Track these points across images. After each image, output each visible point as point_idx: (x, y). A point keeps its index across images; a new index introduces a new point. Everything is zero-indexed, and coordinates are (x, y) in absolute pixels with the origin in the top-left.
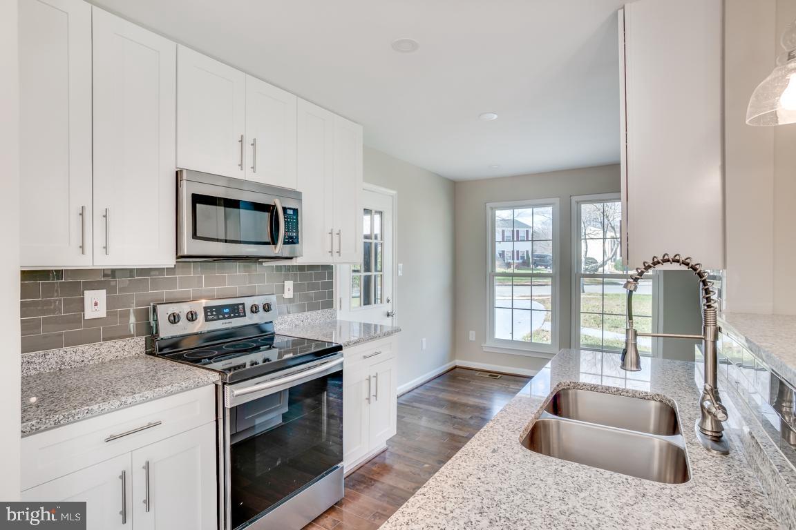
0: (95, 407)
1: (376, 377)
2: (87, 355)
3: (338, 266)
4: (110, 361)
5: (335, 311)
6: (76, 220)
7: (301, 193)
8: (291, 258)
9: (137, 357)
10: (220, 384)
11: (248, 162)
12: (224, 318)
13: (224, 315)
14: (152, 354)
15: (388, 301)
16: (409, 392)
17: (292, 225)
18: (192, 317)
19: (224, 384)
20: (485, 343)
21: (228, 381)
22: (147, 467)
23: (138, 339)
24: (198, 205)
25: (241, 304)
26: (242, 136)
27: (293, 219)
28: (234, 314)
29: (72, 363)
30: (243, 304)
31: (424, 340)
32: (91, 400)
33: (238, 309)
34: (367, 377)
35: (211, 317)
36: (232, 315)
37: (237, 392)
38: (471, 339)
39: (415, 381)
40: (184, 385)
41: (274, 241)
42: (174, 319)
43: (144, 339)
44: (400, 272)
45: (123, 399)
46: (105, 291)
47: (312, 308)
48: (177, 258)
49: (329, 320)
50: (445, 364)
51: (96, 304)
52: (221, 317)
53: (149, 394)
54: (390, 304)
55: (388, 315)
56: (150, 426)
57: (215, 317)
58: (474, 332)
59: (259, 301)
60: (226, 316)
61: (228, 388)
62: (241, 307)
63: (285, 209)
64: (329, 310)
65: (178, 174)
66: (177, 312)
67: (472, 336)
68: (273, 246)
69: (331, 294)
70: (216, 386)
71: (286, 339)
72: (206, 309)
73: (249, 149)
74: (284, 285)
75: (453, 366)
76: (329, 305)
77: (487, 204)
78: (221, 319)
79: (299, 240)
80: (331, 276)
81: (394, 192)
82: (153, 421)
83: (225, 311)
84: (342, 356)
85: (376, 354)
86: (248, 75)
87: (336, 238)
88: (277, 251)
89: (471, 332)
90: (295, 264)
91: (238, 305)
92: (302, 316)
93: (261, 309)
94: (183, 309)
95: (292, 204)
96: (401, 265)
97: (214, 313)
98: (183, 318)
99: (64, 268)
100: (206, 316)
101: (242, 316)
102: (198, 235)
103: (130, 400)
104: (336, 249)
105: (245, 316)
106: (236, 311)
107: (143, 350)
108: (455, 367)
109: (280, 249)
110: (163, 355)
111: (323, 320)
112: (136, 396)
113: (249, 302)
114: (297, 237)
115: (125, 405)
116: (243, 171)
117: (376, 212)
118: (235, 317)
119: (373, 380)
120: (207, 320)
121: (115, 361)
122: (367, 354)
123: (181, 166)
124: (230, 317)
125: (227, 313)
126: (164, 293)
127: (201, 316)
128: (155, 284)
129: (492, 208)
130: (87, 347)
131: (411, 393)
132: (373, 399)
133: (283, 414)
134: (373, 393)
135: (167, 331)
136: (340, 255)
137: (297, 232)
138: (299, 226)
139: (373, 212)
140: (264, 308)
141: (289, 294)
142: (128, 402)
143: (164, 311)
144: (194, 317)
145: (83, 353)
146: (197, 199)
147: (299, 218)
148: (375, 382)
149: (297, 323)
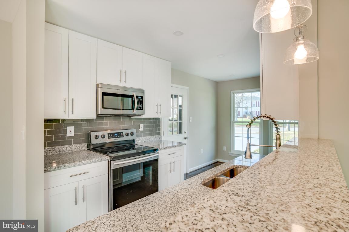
0: (67, 165)
1: (174, 162)
2: (67, 149)
3: (162, 118)
4: (75, 151)
5: (161, 136)
6: (63, 102)
7: (144, 90)
8: (141, 115)
9: (84, 151)
10: (109, 160)
11: (124, 80)
12: (115, 138)
13: (115, 136)
14: (89, 149)
15: (185, 133)
16: (195, 171)
17: (140, 103)
18: (103, 137)
19: (111, 160)
20: (230, 152)
21: (112, 160)
22: (84, 187)
23: (84, 144)
24: (104, 96)
25: (122, 132)
26: (121, 70)
27: (141, 100)
28: (119, 136)
29: (63, 151)
30: (123, 132)
31: (202, 149)
32: (66, 163)
33: (121, 134)
34: (170, 162)
35: (110, 137)
36: (118, 136)
37: (115, 164)
38: (224, 150)
39: (197, 167)
40: (97, 160)
41: (133, 109)
42: (97, 137)
43: (87, 144)
44: (190, 120)
45: (76, 163)
46: (74, 127)
47: (151, 134)
48: (97, 115)
49: (158, 140)
50: (212, 160)
51: (71, 131)
52: (114, 137)
53: (84, 162)
54: (186, 134)
55: (185, 139)
56: (85, 173)
57: (112, 137)
58: (225, 147)
59: (129, 131)
60: (116, 137)
61: (112, 162)
62: (122, 133)
63: (137, 97)
64: (158, 136)
65: (97, 85)
66: (98, 135)
67: (225, 148)
68: (133, 111)
69: (159, 130)
70: (108, 161)
71: (140, 147)
72: (108, 134)
73: (123, 75)
74: (139, 125)
75: (217, 161)
76: (159, 134)
77: (231, 91)
78: (114, 138)
79: (143, 108)
80: (159, 122)
81: (188, 88)
82: (86, 171)
83: (116, 135)
84: (158, 153)
85: (174, 153)
86: (123, 47)
87: (159, 107)
88: (134, 113)
89: (224, 147)
90: (142, 117)
91: (121, 133)
92: (147, 138)
93: (129, 134)
94: (100, 134)
95: (140, 95)
96: (191, 118)
97: (112, 136)
98: (100, 137)
99: (60, 119)
100: (108, 136)
101: (122, 137)
102: (104, 107)
103: (78, 164)
104: (159, 111)
105: (123, 137)
106: (120, 135)
107: (87, 148)
108: (217, 162)
109: (135, 112)
110: (93, 150)
111: (156, 139)
112: (80, 162)
113: (125, 132)
114: (142, 107)
115: (76, 165)
116: (121, 83)
117: (180, 96)
118: (119, 137)
119: (172, 164)
120: (109, 138)
121: (77, 151)
122: (170, 153)
123: (98, 82)
124: (117, 137)
125: (116, 136)
126: (94, 127)
127: (107, 137)
128: (91, 125)
129: (233, 93)
130: (68, 146)
131: (195, 172)
132: (172, 171)
133: (141, 177)
134: (172, 169)
135: (94, 141)
136: (161, 114)
137: (142, 105)
138: (143, 103)
139: (178, 96)
140: (131, 134)
141: (142, 129)
142: (77, 164)
143: (93, 134)
144: (104, 137)
145: (66, 148)
146: (104, 94)
147: (143, 100)
148: (173, 165)
149: (145, 140)
